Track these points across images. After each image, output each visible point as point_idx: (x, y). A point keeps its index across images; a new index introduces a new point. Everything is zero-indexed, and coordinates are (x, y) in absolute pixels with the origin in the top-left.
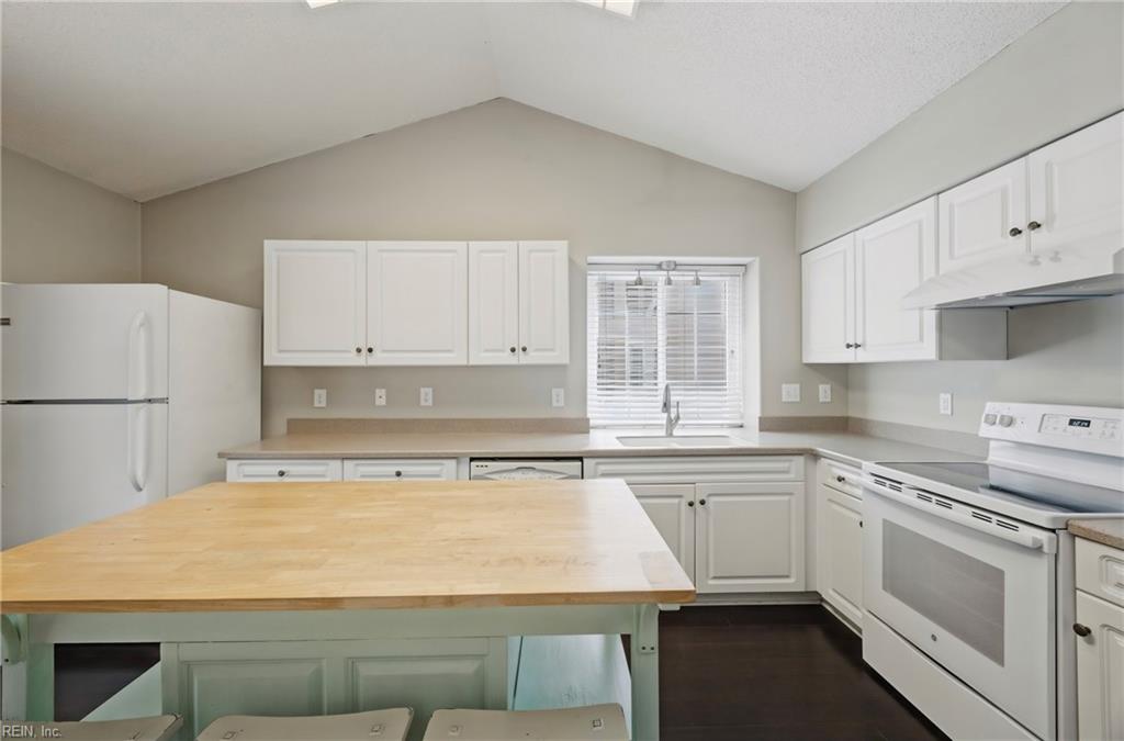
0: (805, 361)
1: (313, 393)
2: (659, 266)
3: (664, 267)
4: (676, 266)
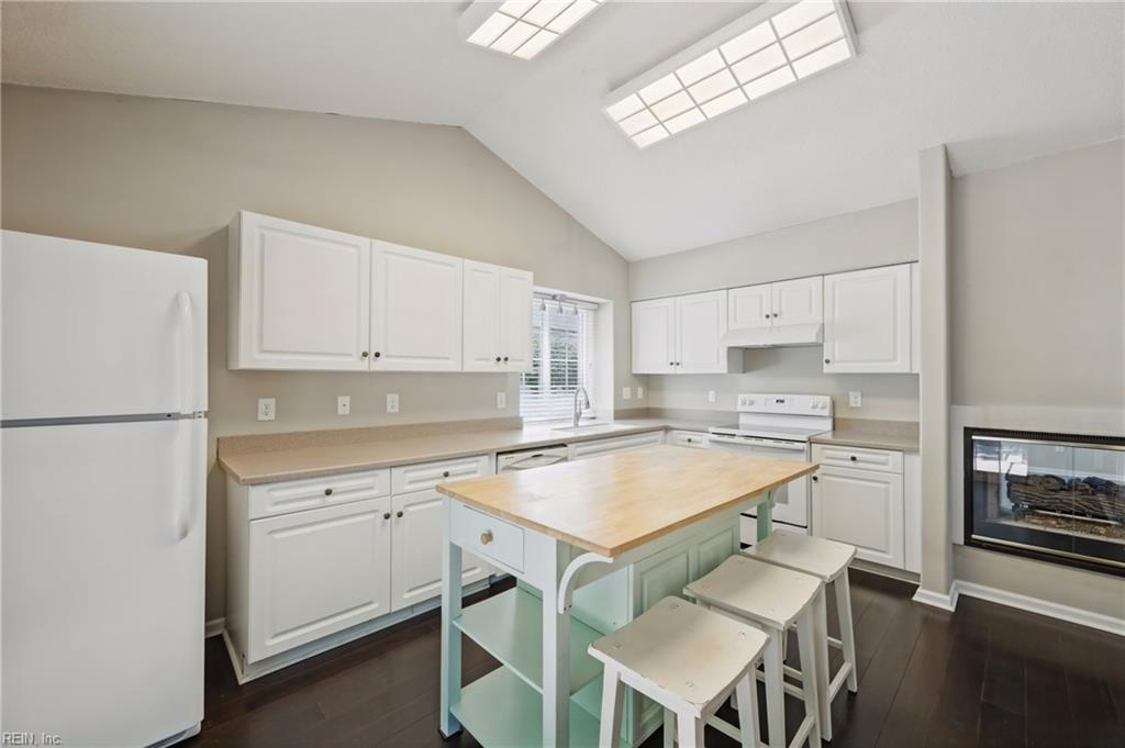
0: (634, 372)
1: (257, 403)
2: (554, 297)
3: (558, 298)
4: (563, 299)
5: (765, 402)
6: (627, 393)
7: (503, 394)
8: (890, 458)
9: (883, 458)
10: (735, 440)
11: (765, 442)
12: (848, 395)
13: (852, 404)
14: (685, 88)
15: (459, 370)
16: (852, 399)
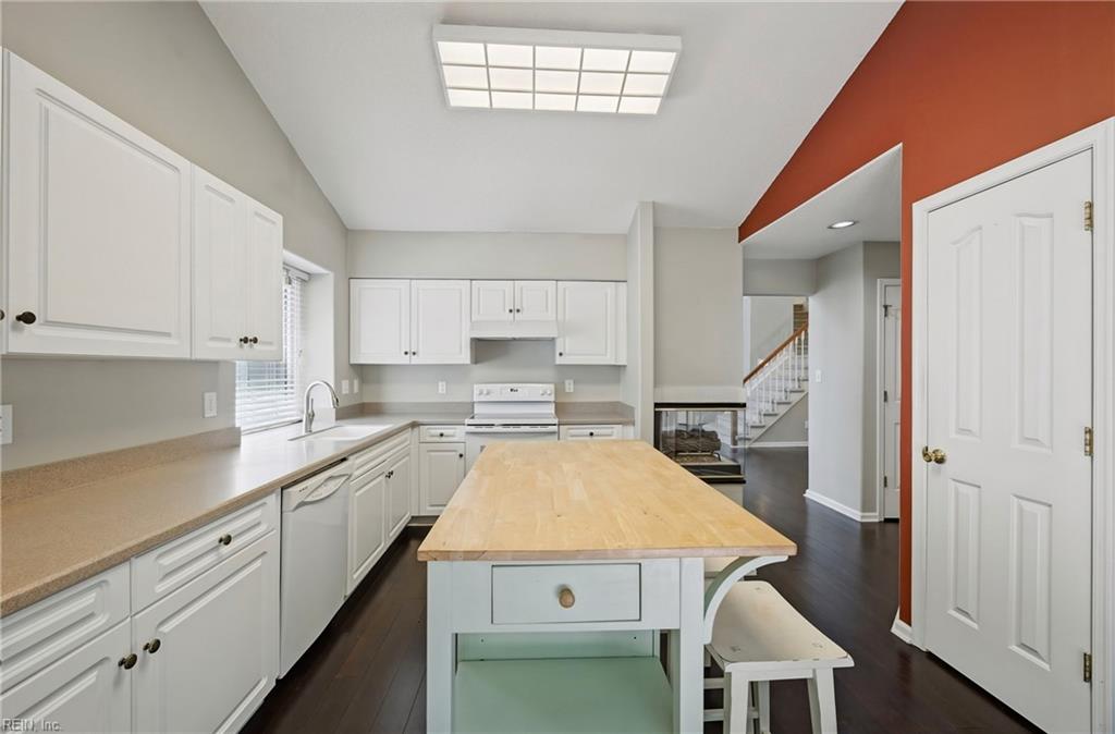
0: (352, 362)
5: (501, 391)
6: (345, 384)
7: (214, 395)
8: (615, 430)
9: (609, 431)
10: (494, 429)
11: (523, 429)
12: (563, 383)
13: (567, 391)
14: (534, 69)
15: (188, 357)
16: (567, 386)
